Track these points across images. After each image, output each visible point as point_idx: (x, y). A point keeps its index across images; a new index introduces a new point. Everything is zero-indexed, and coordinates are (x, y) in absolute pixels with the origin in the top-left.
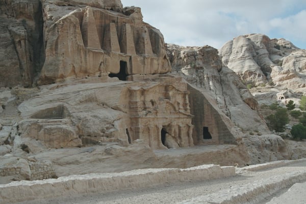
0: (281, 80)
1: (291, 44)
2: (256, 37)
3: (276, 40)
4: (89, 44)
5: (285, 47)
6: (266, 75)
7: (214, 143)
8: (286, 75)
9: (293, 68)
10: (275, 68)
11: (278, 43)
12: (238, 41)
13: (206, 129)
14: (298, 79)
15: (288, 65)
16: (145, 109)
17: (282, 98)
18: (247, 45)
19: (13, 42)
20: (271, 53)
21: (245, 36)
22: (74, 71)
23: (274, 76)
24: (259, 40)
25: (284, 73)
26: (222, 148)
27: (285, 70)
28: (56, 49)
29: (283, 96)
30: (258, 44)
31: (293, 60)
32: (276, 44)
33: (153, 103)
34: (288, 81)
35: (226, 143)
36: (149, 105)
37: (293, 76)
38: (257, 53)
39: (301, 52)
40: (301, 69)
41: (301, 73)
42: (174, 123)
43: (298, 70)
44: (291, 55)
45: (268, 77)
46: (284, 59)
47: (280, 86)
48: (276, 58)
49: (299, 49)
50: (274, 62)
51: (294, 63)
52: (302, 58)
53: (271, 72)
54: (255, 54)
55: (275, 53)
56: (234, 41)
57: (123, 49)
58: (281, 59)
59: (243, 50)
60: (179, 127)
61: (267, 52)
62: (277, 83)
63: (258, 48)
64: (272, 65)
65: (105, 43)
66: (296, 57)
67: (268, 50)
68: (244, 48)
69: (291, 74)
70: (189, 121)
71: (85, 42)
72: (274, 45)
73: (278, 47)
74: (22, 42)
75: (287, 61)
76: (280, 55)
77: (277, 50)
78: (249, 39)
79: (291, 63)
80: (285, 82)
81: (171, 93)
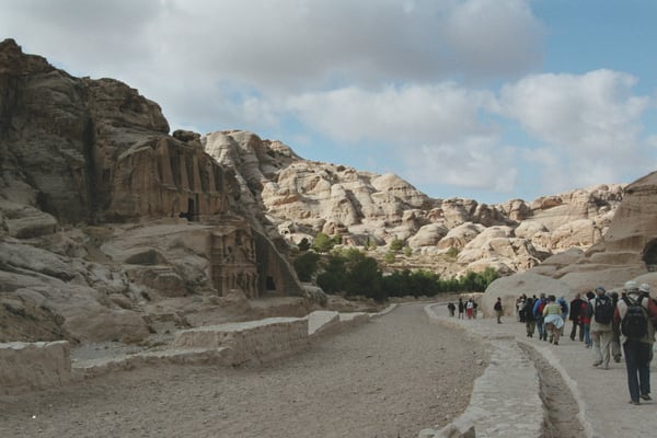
0: (276, 203)
1: (290, 149)
2: (242, 136)
3: (268, 142)
4: (165, 180)
5: (282, 154)
6: (255, 194)
7: (278, 295)
8: (284, 197)
9: (293, 187)
10: (269, 186)
11: (271, 146)
12: (214, 139)
13: (270, 279)
14: (300, 204)
15: (286, 183)
16: (225, 256)
17: (286, 232)
18: (229, 147)
19: (69, 169)
20: (262, 162)
21: (225, 133)
22: (149, 210)
23: (267, 197)
24: (246, 141)
25: (281, 194)
26: (289, 300)
27: (283, 190)
28: (130, 184)
29: (287, 229)
30: (245, 147)
31: (294, 176)
32: (268, 148)
33: (230, 249)
34: (286, 205)
35: (291, 295)
36: (227, 252)
37: (295, 199)
38: (243, 161)
39: (305, 165)
40: (304, 190)
41: (305, 196)
42: (245, 272)
43: (300, 191)
44: (290, 167)
45: (258, 197)
46: (281, 172)
47: (274, 212)
48: (269, 169)
49: (301, 159)
50: (267, 176)
51: (296, 180)
52: (306, 174)
53: (262, 190)
54: (239, 161)
55: (268, 162)
56: (208, 137)
57: (191, 186)
58: (277, 173)
59: (222, 154)
60: (248, 276)
61: (256, 160)
62: (271, 208)
63: (244, 153)
64: (263, 180)
65: (177, 178)
66: (299, 172)
67: (258, 157)
68: (224, 151)
69: (291, 196)
70: (255, 270)
71: (161, 178)
72: (267, 150)
73: (272, 153)
74: (83, 170)
75: (285, 176)
76: (276, 166)
77: (271, 158)
78: (231, 138)
79: (291, 179)
80: (282, 207)
81: (243, 239)
